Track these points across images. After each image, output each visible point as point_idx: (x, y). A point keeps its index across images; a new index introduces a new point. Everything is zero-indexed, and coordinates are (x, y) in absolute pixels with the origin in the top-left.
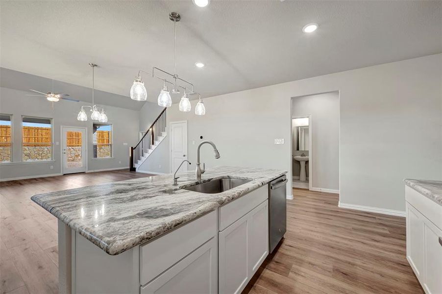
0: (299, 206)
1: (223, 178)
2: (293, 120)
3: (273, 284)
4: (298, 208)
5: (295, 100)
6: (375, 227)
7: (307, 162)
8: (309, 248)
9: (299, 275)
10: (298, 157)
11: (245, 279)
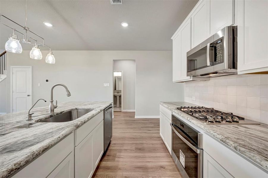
0: (117, 121)
1: (72, 110)
2: (114, 73)
3: (107, 168)
4: (117, 122)
5: (115, 61)
6: (149, 125)
7: (120, 96)
8: (124, 142)
9: (120, 158)
10: (116, 94)
11: (91, 173)
